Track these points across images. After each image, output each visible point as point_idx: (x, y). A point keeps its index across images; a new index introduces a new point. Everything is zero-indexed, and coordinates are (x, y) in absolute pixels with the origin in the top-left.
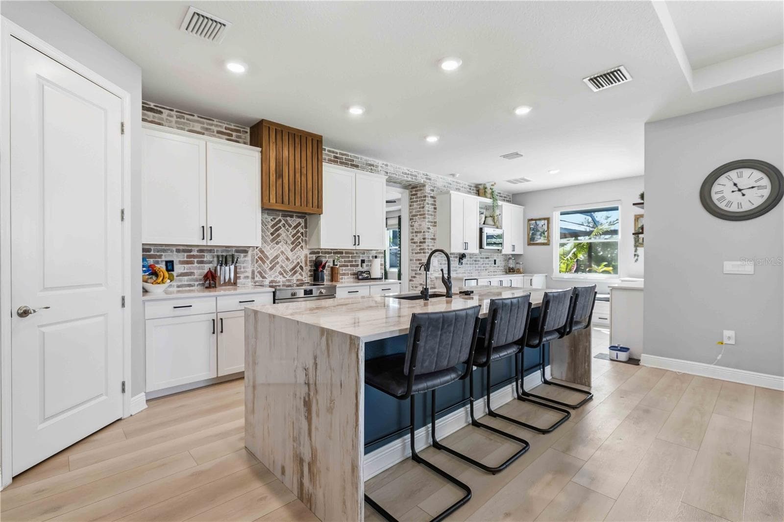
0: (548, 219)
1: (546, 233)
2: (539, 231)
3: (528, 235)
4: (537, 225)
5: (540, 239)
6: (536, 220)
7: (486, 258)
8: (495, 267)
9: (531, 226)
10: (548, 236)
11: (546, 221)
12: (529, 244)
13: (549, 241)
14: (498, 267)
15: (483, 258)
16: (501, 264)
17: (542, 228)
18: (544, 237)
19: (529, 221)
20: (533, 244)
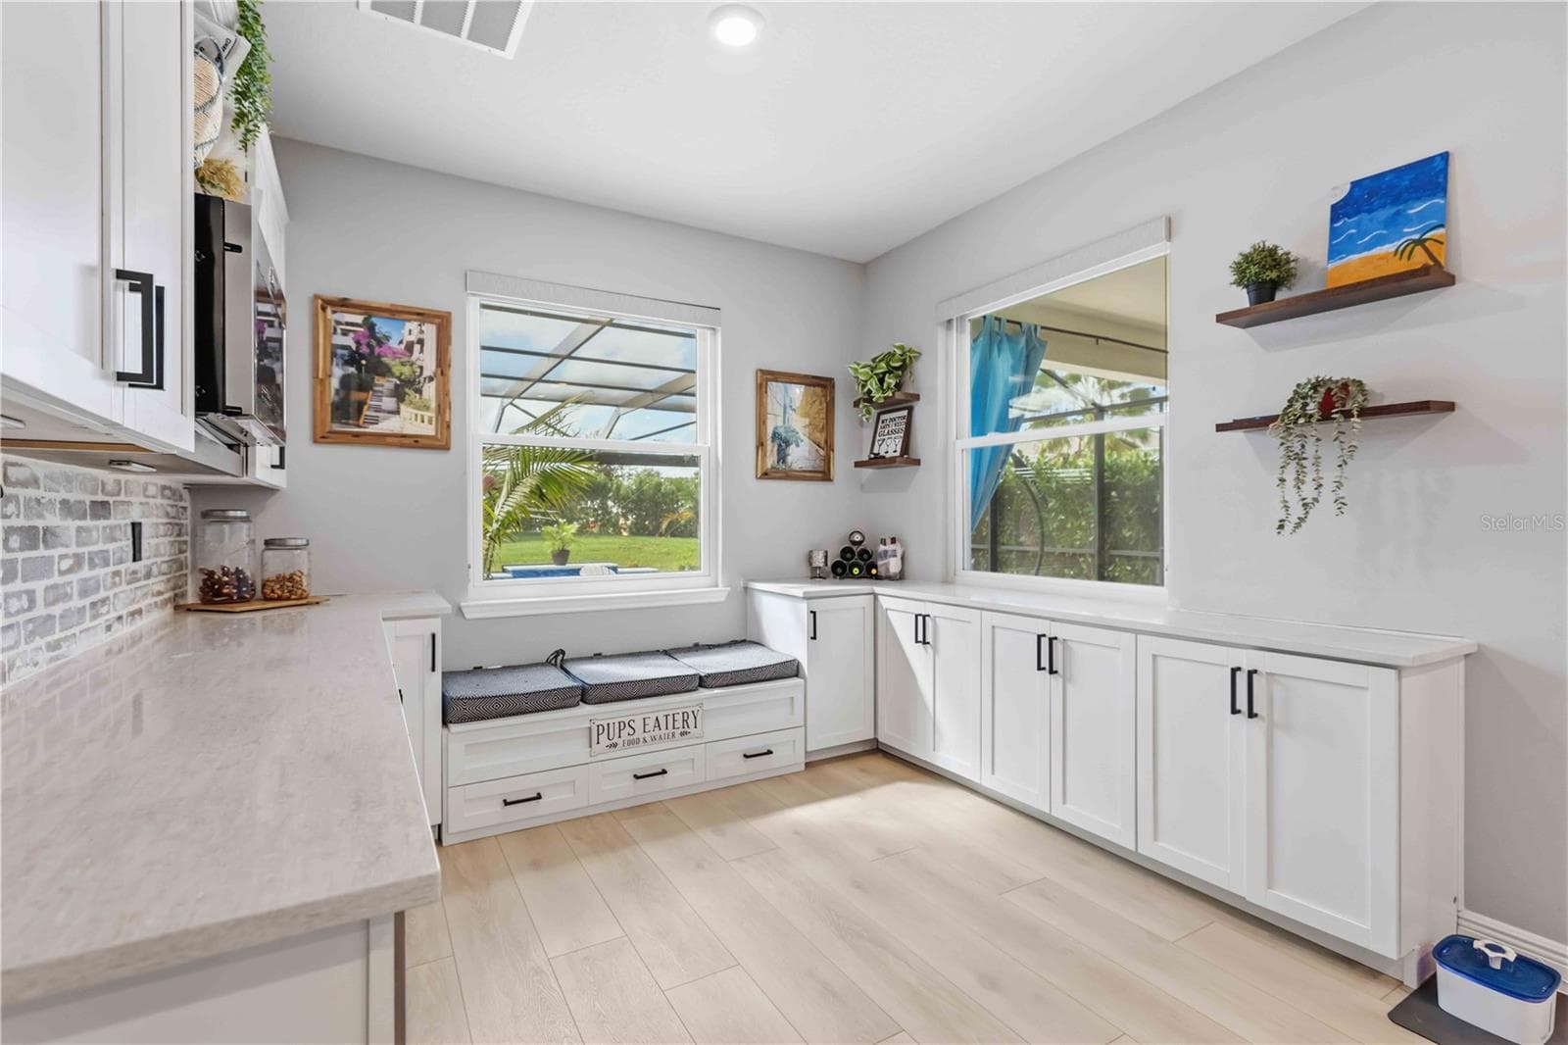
0: (441, 321)
1: (430, 391)
2: (386, 371)
3: (319, 382)
4: (380, 343)
5: (397, 412)
6: (368, 310)
7: (95, 510)
8: (134, 576)
9: (340, 340)
10: (444, 407)
11: (430, 331)
12: (324, 437)
13: (445, 426)
14: (149, 574)
15: (80, 510)
16: (157, 551)
17: (406, 359)
18: (419, 409)
19: (324, 309)
20: (350, 437)
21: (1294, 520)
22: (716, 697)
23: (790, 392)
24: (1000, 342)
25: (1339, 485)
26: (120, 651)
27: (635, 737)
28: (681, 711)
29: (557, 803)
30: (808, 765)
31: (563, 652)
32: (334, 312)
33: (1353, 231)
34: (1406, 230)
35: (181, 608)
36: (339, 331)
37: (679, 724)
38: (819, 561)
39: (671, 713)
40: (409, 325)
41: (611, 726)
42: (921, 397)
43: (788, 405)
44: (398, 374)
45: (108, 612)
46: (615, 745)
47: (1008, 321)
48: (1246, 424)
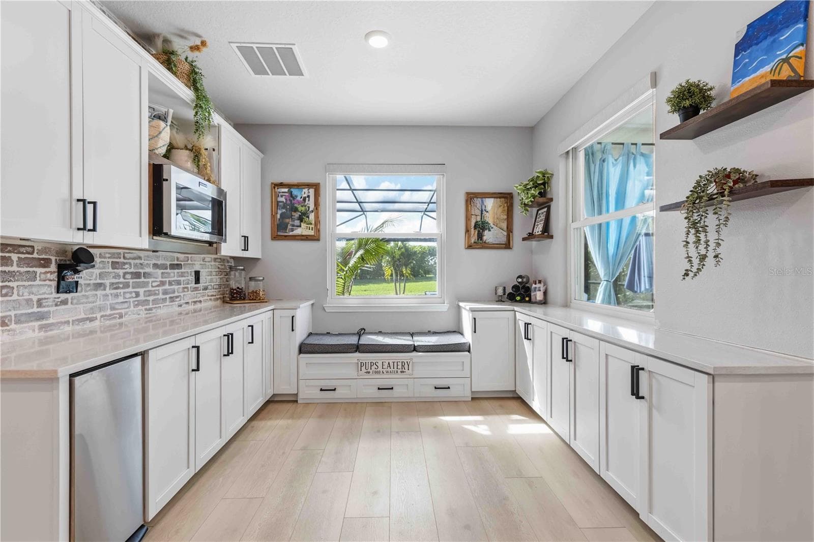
0: (316, 187)
1: (312, 216)
2: (296, 210)
3: (273, 216)
4: (294, 199)
5: (300, 226)
6: (289, 186)
7: (173, 266)
8: (196, 289)
9: (280, 199)
10: (317, 222)
11: (312, 191)
12: (275, 237)
13: (318, 230)
14: (206, 288)
15: (164, 267)
16: (211, 281)
17: (303, 204)
18: (308, 224)
19: (274, 188)
20: (283, 237)
21: (694, 269)
22: (421, 356)
23: (484, 202)
24: (635, 159)
25: (718, 245)
26: (187, 314)
27: (378, 370)
28: (401, 361)
29: (342, 393)
30: (473, 399)
31: (365, 330)
32: (278, 188)
33: (747, 60)
34: (778, 53)
35: (224, 302)
36: (280, 196)
37: (400, 367)
38: (500, 292)
39: (396, 361)
40: (304, 190)
41: (367, 363)
42: (554, 200)
43: (483, 210)
44: (300, 210)
45: (180, 300)
46: (369, 373)
47: (643, 144)
48: (673, 206)
